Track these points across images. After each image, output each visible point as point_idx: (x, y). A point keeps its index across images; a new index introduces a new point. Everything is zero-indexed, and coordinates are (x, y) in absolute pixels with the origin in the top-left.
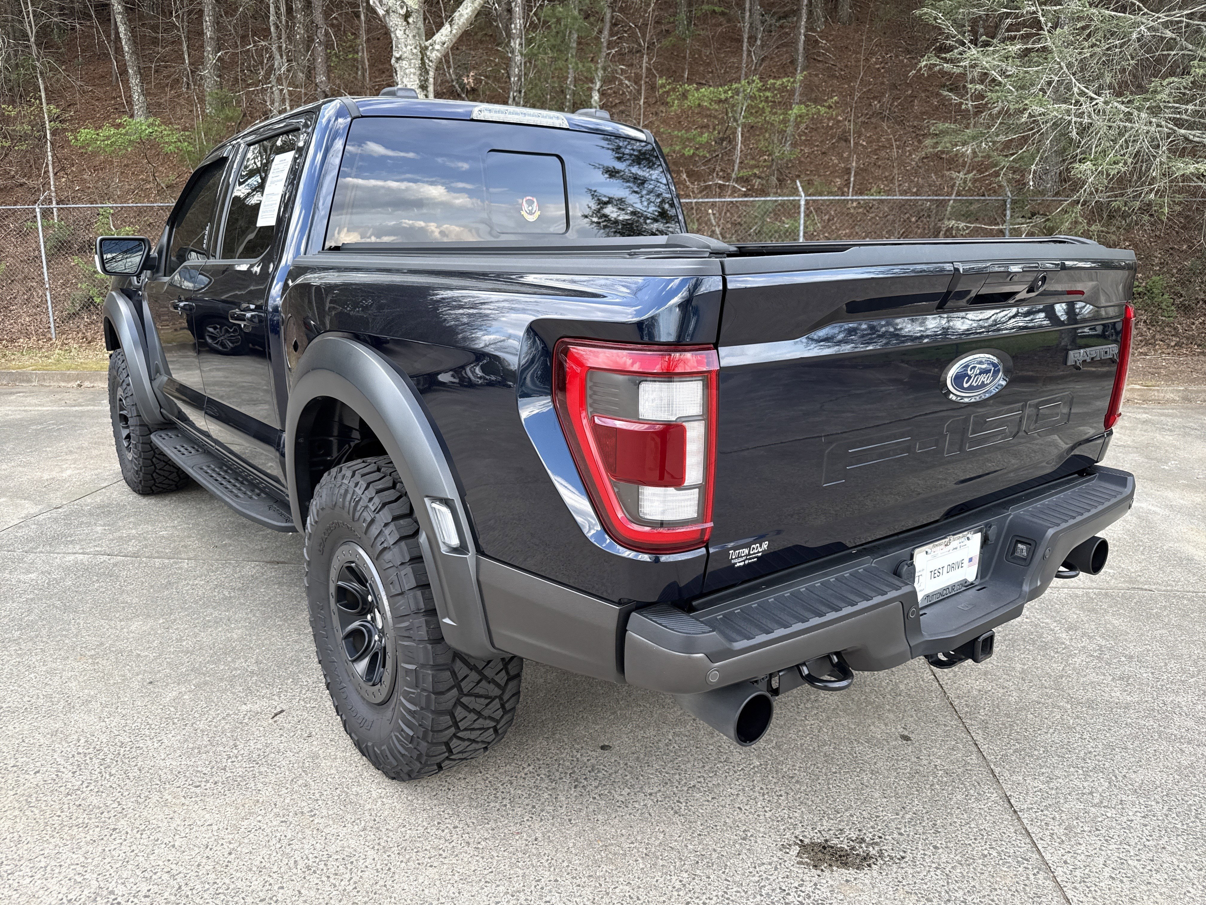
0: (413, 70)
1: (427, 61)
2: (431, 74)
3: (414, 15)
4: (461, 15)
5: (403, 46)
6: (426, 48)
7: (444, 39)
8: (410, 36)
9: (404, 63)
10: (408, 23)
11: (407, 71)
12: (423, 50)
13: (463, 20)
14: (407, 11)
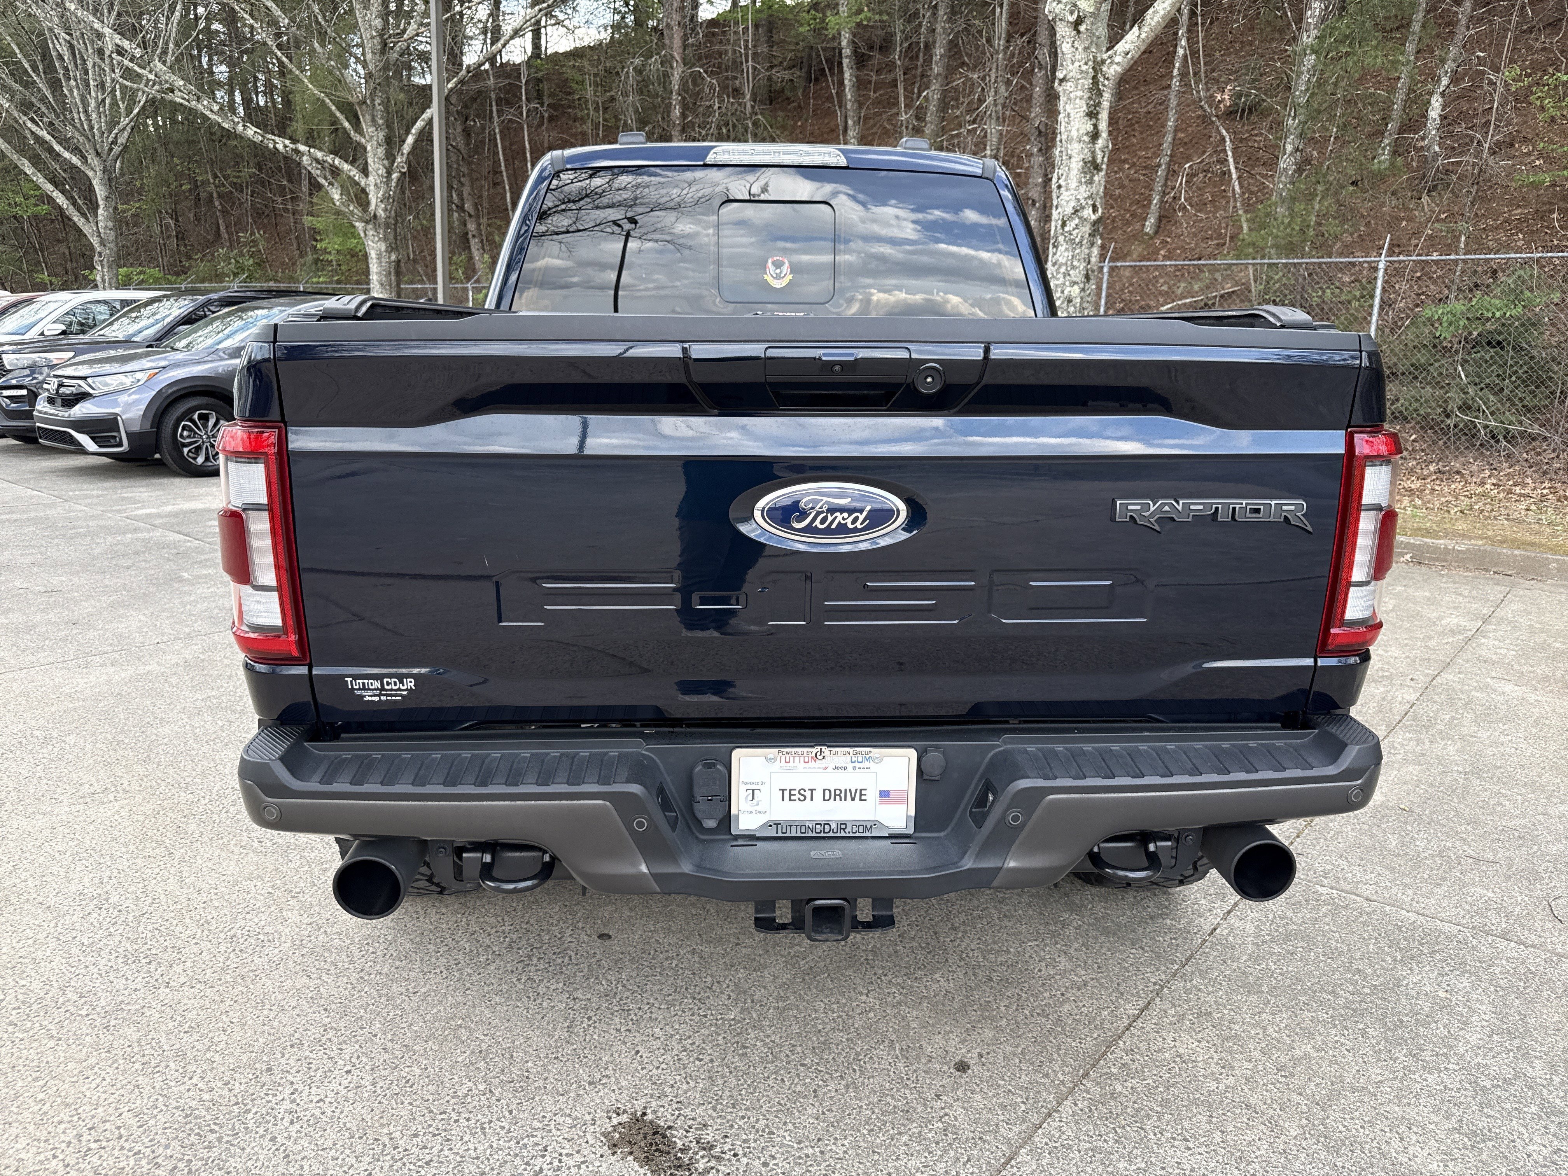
0: (1079, 93)
1: (1101, 79)
2: (1107, 95)
3: (1088, 21)
4: (1155, 12)
5: (1069, 62)
6: (1103, 62)
7: (1128, 47)
8: (1080, 49)
9: (1069, 86)
10: (1079, 32)
11: (1072, 95)
12: (1098, 66)
13: (1157, 18)
14: (1079, 16)
